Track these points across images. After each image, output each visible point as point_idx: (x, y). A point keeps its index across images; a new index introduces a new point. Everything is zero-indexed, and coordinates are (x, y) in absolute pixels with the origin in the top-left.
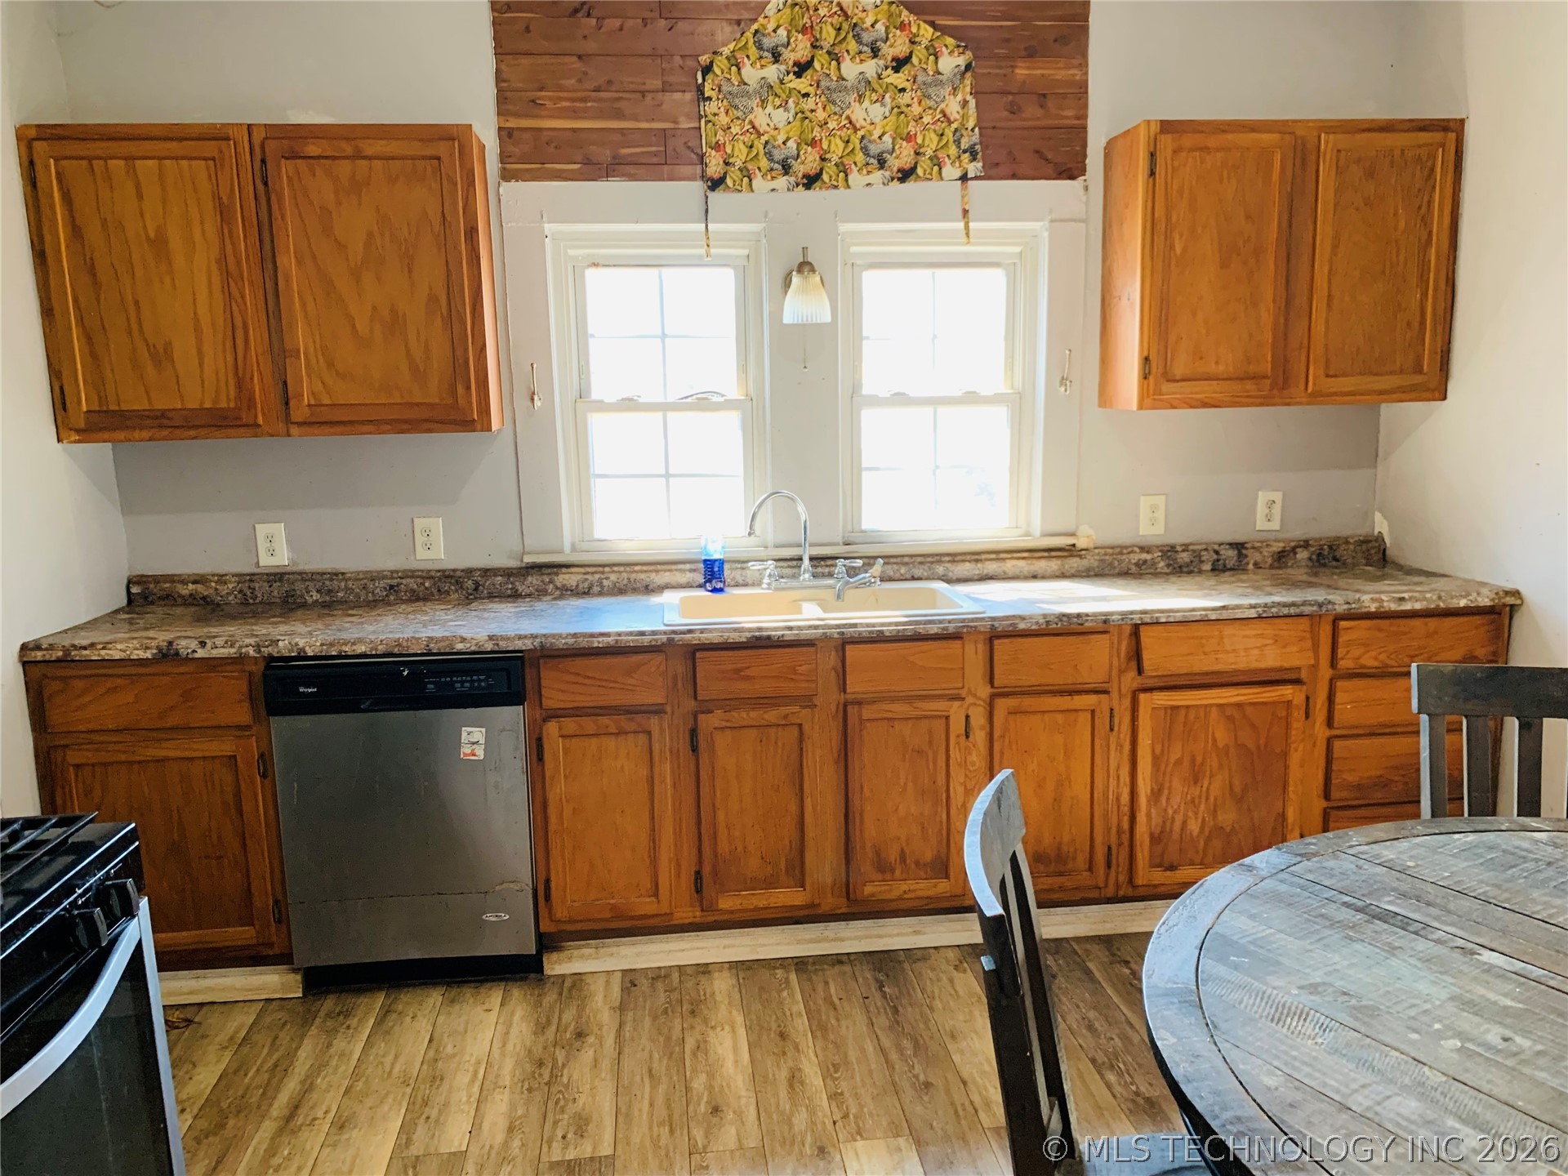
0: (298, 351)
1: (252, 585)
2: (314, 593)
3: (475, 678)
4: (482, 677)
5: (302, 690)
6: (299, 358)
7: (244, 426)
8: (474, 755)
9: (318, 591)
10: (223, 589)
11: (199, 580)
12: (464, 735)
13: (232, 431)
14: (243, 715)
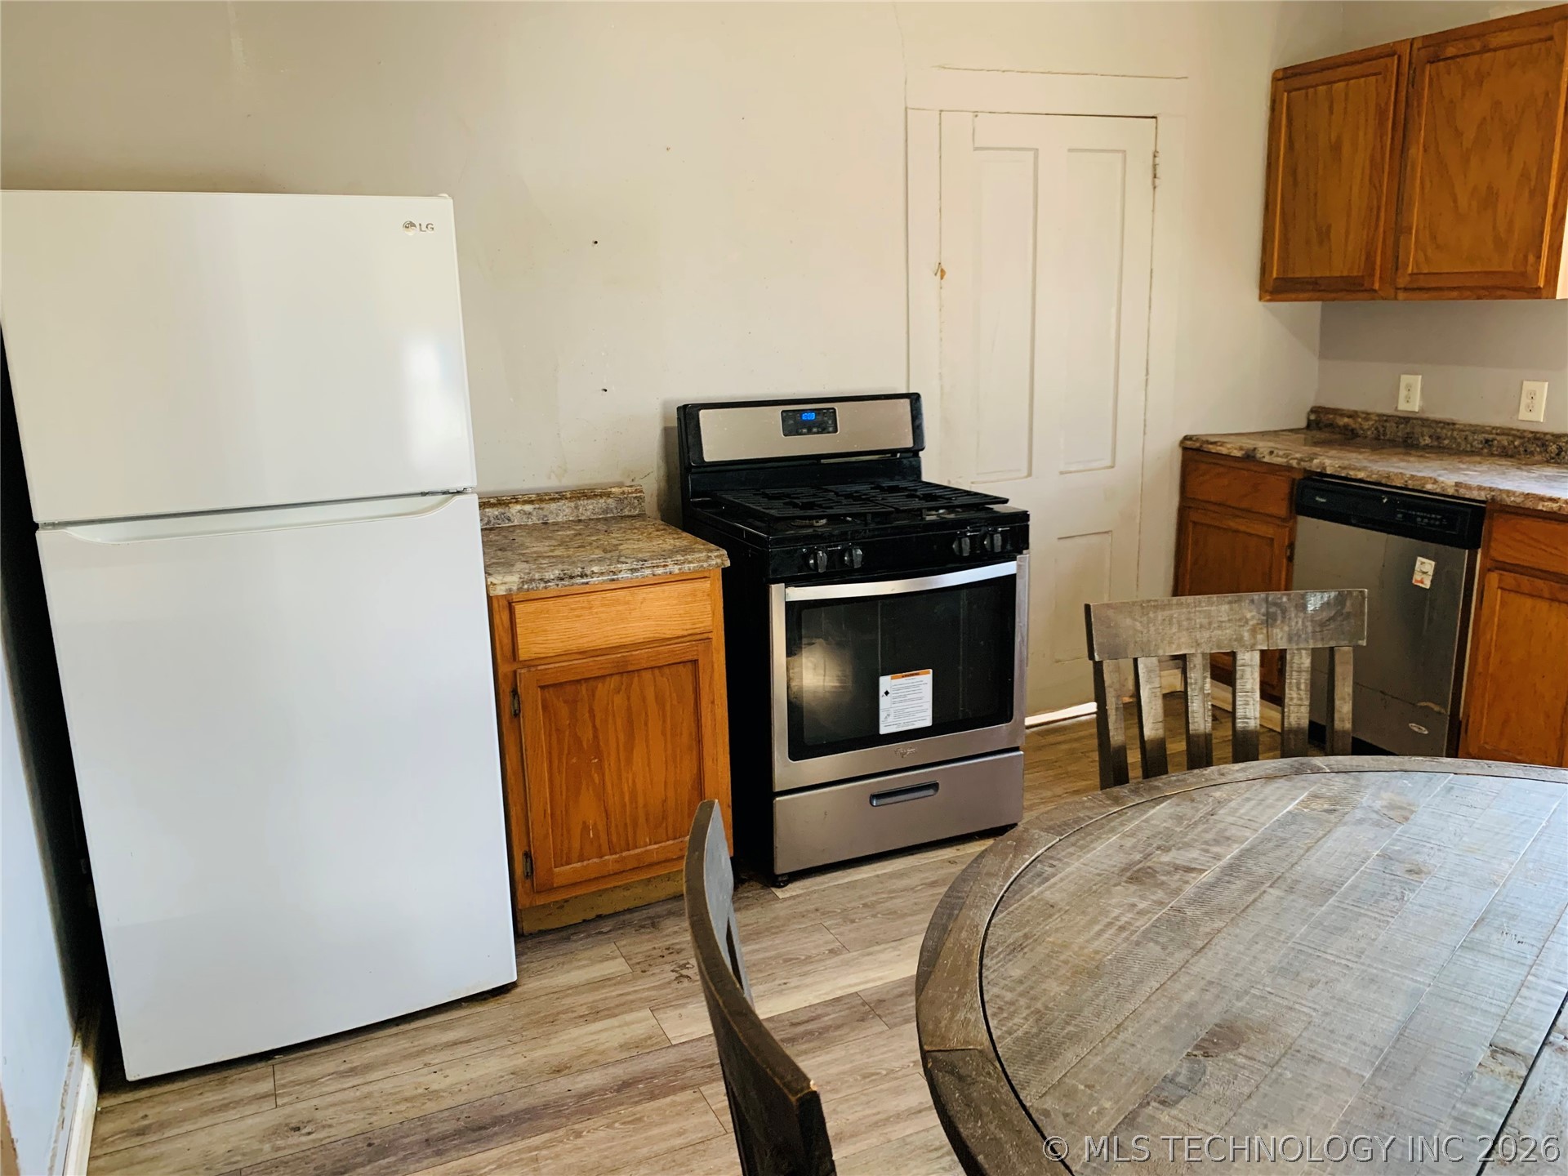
0: (1411, 229)
1: (1385, 424)
2: (1427, 438)
3: (1433, 516)
4: (1439, 517)
5: (1317, 499)
6: (1411, 234)
7: (1366, 290)
8: (1422, 583)
9: (1430, 437)
10: (1366, 425)
11: (1353, 415)
12: (1418, 564)
13: (1360, 295)
14: (1282, 510)
